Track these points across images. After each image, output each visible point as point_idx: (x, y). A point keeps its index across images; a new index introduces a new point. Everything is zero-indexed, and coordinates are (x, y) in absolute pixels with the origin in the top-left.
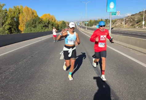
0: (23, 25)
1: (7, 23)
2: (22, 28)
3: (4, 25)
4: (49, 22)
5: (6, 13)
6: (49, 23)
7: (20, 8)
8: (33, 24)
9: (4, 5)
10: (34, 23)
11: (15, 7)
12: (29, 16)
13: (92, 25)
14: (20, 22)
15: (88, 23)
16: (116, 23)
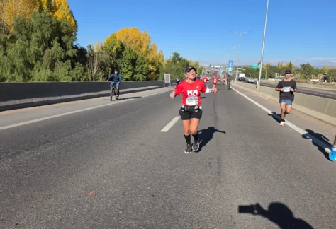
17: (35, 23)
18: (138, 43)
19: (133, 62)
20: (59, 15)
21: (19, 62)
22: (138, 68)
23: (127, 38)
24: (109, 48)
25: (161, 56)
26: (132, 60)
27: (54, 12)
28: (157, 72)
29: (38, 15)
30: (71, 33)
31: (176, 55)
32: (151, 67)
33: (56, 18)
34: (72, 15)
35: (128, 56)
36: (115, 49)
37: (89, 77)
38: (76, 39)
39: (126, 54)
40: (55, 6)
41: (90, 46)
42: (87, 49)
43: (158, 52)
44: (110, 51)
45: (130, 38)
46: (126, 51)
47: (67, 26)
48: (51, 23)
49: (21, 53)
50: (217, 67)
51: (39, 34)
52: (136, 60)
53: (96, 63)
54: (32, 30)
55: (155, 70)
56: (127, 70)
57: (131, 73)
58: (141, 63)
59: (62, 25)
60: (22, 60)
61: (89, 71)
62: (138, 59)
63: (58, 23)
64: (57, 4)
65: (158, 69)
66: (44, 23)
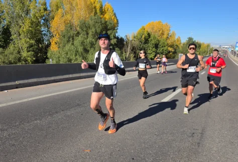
6: (146, 41)
17: (91, 23)
18: (161, 32)
19: (156, 46)
20: (107, 16)
21: (80, 49)
22: (160, 50)
23: (153, 29)
24: (139, 37)
25: (179, 40)
26: (155, 44)
27: (104, 15)
28: (175, 53)
29: (93, 18)
30: (114, 28)
31: (190, 39)
32: (170, 49)
33: (105, 18)
34: (115, 16)
35: (153, 42)
36: (143, 37)
37: (124, 58)
38: (117, 32)
39: (151, 40)
40: (105, 11)
41: (126, 36)
42: (125, 38)
43: (176, 37)
44: (140, 38)
45: (155, 29)
46: (152, 38)
47: (111, 24)
48: (101, 22)
49: (82, 43)
51: (93, 30)
52: (158, 44)
53: (129, 48)
54: (89, 28)
55: (173, 51)
56: (152, 51)
57: (154, 53)
58: (163, 47)
59: (108, 23)
60: (82, 48)
61: (124, 53)
62: (160, 44)
63: (106, 22)
64: (106, 9)
65: (175, 50)
66: (97, 22)
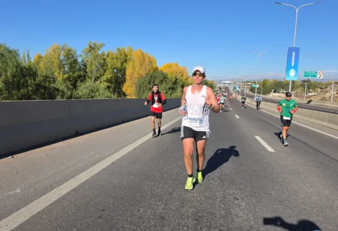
0: (130, 84)
1: (104, 78)
2: (129, 89)
3: (98, 82)
4: (176, 79)
5: (105, 60)
7: (127, 51)
8: (149, 83)
9: (102, 45)
10: (152, 81)
11: (119, 50)
12: (143, 67)
13: (266, 92)
14: (127, 77)
15: (258, 86)
16: (327, 92)
50: (227, 82)
